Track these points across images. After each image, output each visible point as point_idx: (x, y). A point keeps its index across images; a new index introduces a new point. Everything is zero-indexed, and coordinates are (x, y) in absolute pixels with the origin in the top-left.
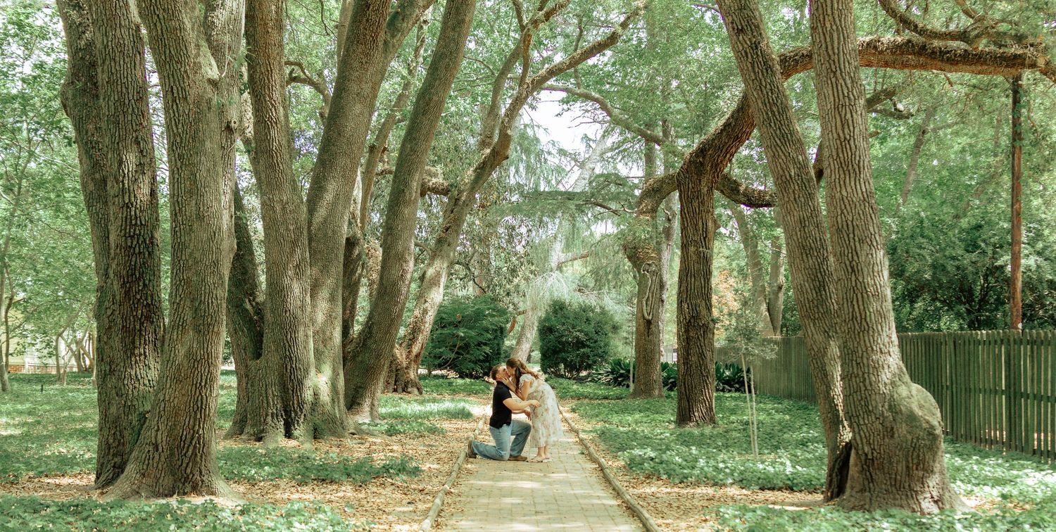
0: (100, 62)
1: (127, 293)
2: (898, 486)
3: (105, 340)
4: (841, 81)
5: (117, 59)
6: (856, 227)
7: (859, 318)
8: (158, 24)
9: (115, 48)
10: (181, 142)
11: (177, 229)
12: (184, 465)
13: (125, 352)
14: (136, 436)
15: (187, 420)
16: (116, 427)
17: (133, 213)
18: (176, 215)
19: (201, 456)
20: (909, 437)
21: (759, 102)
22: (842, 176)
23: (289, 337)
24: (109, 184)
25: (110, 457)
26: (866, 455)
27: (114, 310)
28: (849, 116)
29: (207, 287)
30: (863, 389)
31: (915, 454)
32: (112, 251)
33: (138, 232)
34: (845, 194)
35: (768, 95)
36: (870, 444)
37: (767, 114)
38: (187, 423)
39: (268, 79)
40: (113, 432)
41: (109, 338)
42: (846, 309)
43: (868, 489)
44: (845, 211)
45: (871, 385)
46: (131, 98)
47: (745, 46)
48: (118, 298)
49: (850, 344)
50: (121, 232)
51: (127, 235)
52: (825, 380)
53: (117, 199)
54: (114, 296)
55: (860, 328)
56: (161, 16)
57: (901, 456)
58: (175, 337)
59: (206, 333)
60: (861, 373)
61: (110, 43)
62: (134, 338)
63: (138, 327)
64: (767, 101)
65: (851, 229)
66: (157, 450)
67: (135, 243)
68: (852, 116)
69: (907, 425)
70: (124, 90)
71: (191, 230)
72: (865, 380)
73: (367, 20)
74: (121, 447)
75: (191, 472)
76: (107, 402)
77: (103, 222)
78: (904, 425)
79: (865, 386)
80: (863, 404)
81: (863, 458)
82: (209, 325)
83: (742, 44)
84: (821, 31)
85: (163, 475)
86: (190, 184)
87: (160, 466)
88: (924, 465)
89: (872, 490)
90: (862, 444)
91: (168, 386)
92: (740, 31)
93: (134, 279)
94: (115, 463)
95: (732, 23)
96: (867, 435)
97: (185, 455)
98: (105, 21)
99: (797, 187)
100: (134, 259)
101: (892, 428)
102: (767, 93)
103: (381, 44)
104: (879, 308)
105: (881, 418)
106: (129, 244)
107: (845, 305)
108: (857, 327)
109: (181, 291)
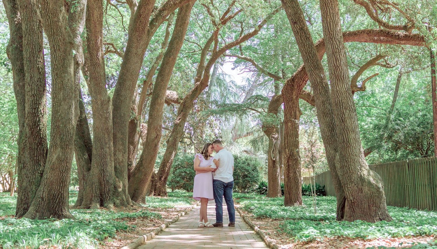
0: (24, 36)
1: (32, 133)
2: (365, 214)
3: (22, 153)
4: (335, 42)
5: (31, 35)
6: (343, 103)
7: (346, 142)
8: (49, 20)
9: (30, 30)
10: (57, 68)
11: (54, 104)
12: (55, 207)
13: (30, 159)
14: (34, 195)
15: (57, 187)
16: (25, 192)
17: (36, 99)
18: (54, 98)
19: (62, 203)
20: (369, 193)
21: (304, 52)
22: (337, 81)
23: (103, 161)
24: (26, 87)
25: (22, 205)
26: (351, 201)
27: (26, 140)
28: (338, 56)
29: (67, 129)
30: (349, 172)
31: (372, 200)
32: (26, 115)
33: (37, 107)
34: (338, 89)
35: (307, 49)
36: (353, 196)
37: (307, 57)
38: (56, 188)
39: (96, 46)
40: (24, 194)
41: (23, 153)
42: (340, 138)
43: (352, 216)
44: (338, 96)
45: (352, 170)
46: (36, 51)
47: (297, 29)
48: (28, 135)
49: (343, 153)
50: (30, 106)
51: (33, 108)
52: (335, 170)
53: (29, 93)
54: (26, 134)
55: (347, 146)
56: (50, 16)
57: (366, 201)
58: (52, 151)
59: (66, 149)
60: (348, 165)
61: (28, 28)
62: (34, 153)
63: (36, 148)
64: (307, 51)
65: (341, 104)
66: (43, 200)
67: (36, 111)
68: (340, 57)
69: (368, 187)
70: (34, 47)
71: (60, 105)
72: (349, 168)
73: (140, 22)
74: (27, 201)
75: (58, 210)
76: (22, 181)
77: (22, 103)
78: (366, 187)
79: (349, 171)
80: (349, 178)
81: (350, 202)
82: (67, 145)
83: (296, 28)
84: (326, 22)
85: (45, 211)
86: (61, 85)
87: (44, 207)
88: (376, 205)
89: (354, 216)
90: (349, 196)
91: (49, 172)
92: (295, 23)
93: (35, 127)
94: (24, 207)
95: (292, 20)
96: (351, 192)
97: (55, 202)
98: (27, 19)
99: (321, 88)
100: (35, 118)
101: (362, 189)
102: (307, 48)
103: (146, 32)
104: (354, 137)
105: (357, 184)
106: (34, 112)
107: (340, 136)
108: (345, 145)
109: (55, 131)
